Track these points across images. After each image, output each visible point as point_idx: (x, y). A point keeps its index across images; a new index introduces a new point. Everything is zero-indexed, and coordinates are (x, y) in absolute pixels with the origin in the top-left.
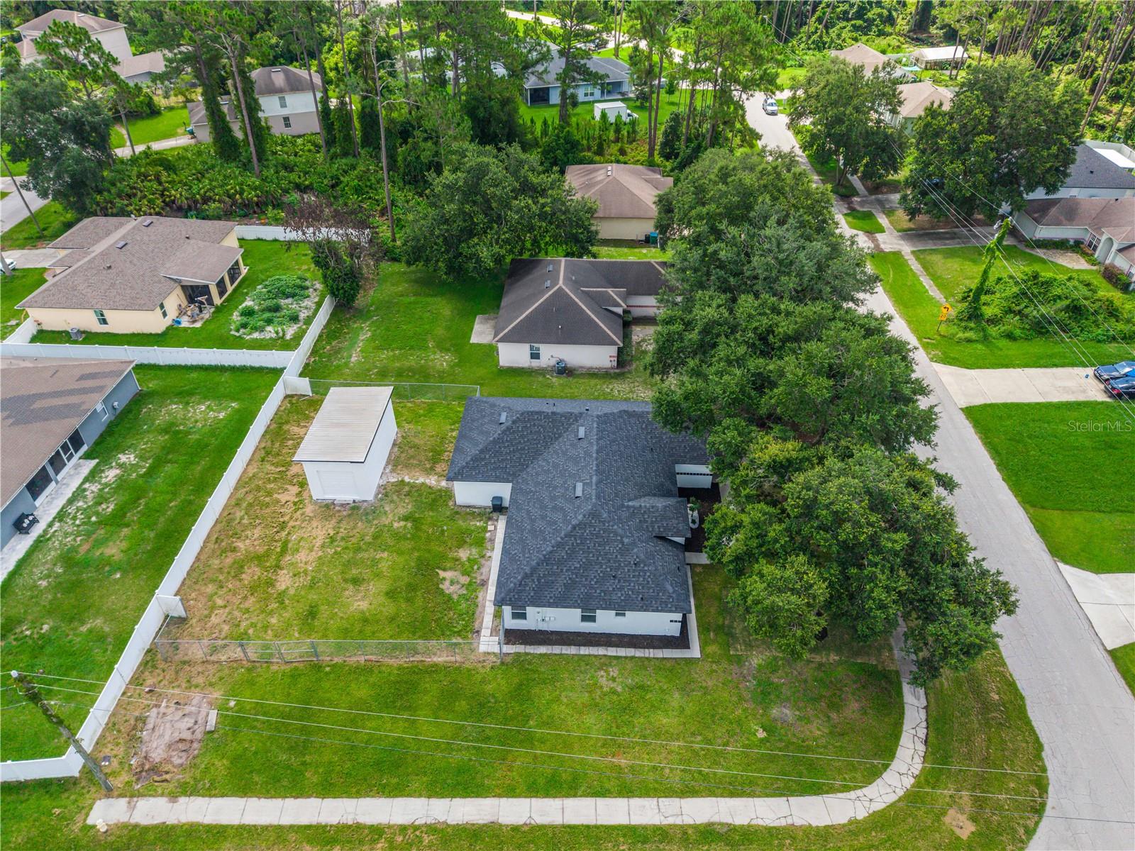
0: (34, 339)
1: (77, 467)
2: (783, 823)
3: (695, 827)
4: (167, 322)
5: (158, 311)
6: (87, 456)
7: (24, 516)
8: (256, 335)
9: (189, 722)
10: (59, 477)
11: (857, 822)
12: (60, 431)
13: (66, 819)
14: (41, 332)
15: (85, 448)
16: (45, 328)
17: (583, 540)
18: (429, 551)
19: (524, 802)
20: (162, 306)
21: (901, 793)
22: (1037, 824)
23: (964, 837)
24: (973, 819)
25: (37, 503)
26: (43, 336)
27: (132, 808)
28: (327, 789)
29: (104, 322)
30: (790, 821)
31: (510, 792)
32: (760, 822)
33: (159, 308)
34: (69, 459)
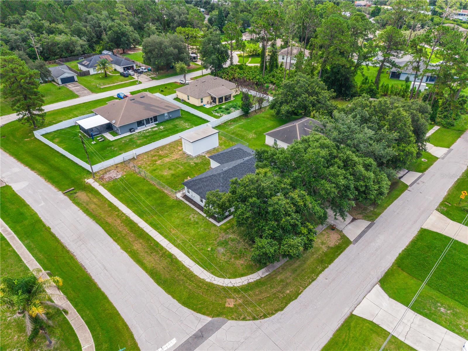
0: (175, 99)
1: (153, 125)
2: (188, 267)
3: (169, 253)
4: (202, 104)
5: (200, 100)
6: (156, 124)
7: (133, 129)
8: (216, 114)
9: (115, 175)
10: (147, 125)
11: (205, 281)
12: (151, 115)
13: (85, 178)
14: (177, 98)
15: (157, 122)
16: (179, 97)
17: (212, 179)
18: (191, 172)
19: (146, 224)
20: (202, 99)
21: (224, 285)
22: (249, 320)
23: (226, 306)
24: (235, 305)
25: (138, 128)
26: (177, 99)
27: (94, 182)
28: (121, 199)
29: (189, 99)
30: (190, 268)
31: (146, 221)
32: (183, 263)
33: (200, 99)
34: (151, 122)
